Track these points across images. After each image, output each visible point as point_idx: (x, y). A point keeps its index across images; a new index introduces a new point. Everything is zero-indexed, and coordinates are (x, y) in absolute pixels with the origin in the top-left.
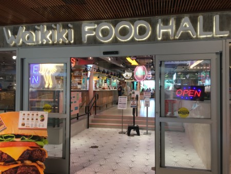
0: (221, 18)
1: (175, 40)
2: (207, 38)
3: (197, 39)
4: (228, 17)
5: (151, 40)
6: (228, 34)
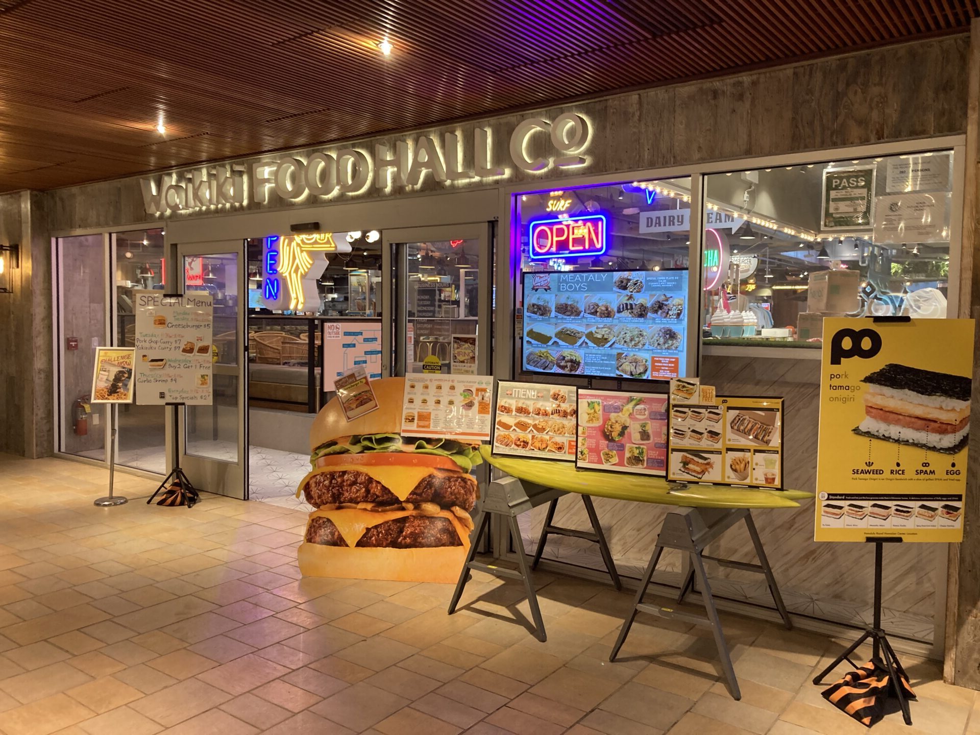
0: (495, 134)
1: (413, 191)
2: (470, 184)
3: (454, 189)
4: (511, 130)
5: (375, 191)
6: (507, 173)
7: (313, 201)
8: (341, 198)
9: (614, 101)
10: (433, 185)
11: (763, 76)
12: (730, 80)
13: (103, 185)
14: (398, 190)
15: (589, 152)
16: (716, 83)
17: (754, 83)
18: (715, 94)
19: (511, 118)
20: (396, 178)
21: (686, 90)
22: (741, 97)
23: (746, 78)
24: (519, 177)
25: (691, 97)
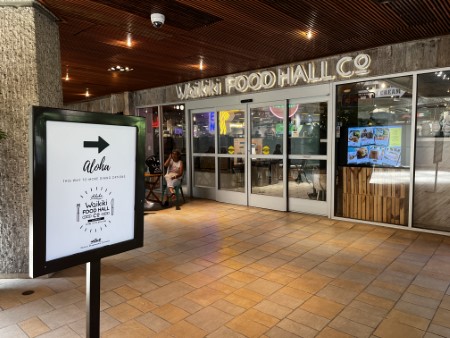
0: (329, 63)
1: (294, 86)
2: (317, 82)
3: (311, 84)
4: (336, 62)
5: (276, 87)
6: (334, 77)
7: (250, 91)
8: (262, 89)
9: (380, 49)
10: (301, 83)
11: (443, 38)
12: (430, 40)
13: (159, 88)
14: (287, 86)
15: (369, 68)
16: (424, 41)
17: (439, 41)
18: (423, 45)
19: (336, 57)
20: (285, 81)
21: (411, 44)
22: (434, 46)
23: (436, 39)
24: (339, 78)
25: (413, 46)
